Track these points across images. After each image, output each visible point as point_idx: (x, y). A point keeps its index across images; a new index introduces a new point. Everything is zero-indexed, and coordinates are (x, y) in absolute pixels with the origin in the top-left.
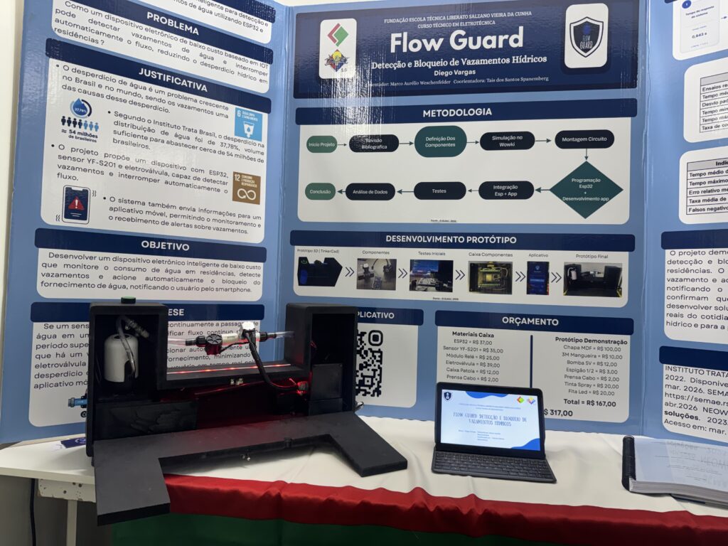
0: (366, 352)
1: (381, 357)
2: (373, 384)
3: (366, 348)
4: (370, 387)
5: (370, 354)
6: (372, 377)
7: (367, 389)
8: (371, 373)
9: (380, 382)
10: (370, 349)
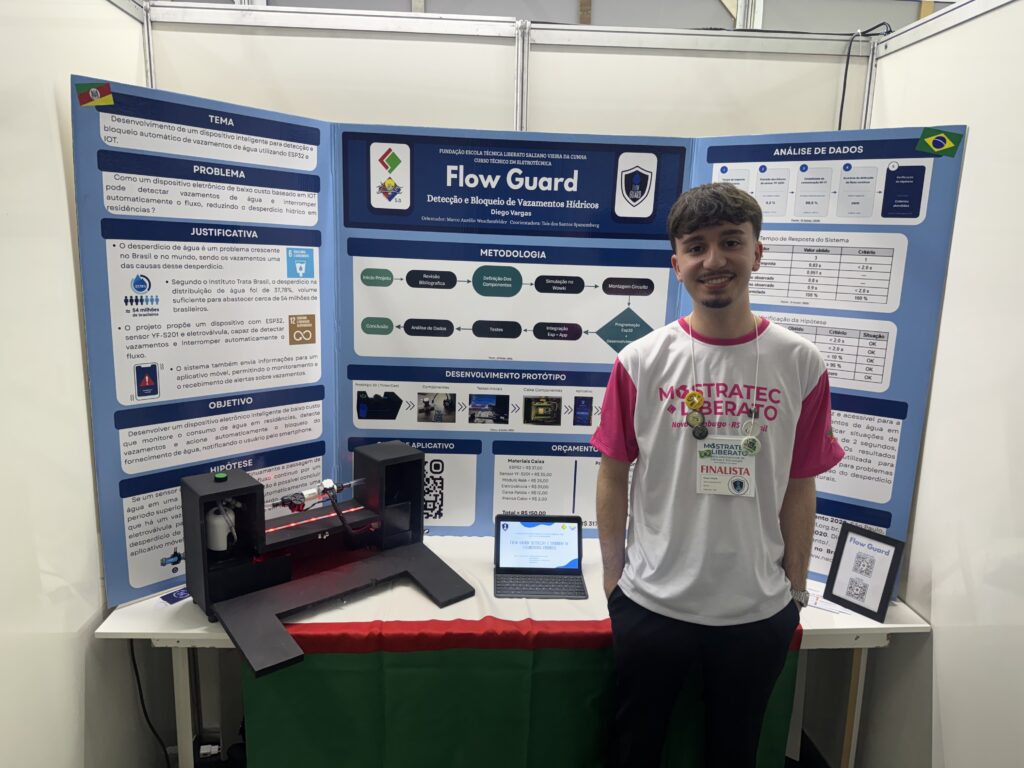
0: (428, 480)
1: (442, 483)
2: (435, 507)
3: (428, 476)
4: (432, 510)
5: (431, 481)
6: (434, 502)
7: (430, 512)
8: (433, 498)
9: (442, 505)
10: (432, 477)
